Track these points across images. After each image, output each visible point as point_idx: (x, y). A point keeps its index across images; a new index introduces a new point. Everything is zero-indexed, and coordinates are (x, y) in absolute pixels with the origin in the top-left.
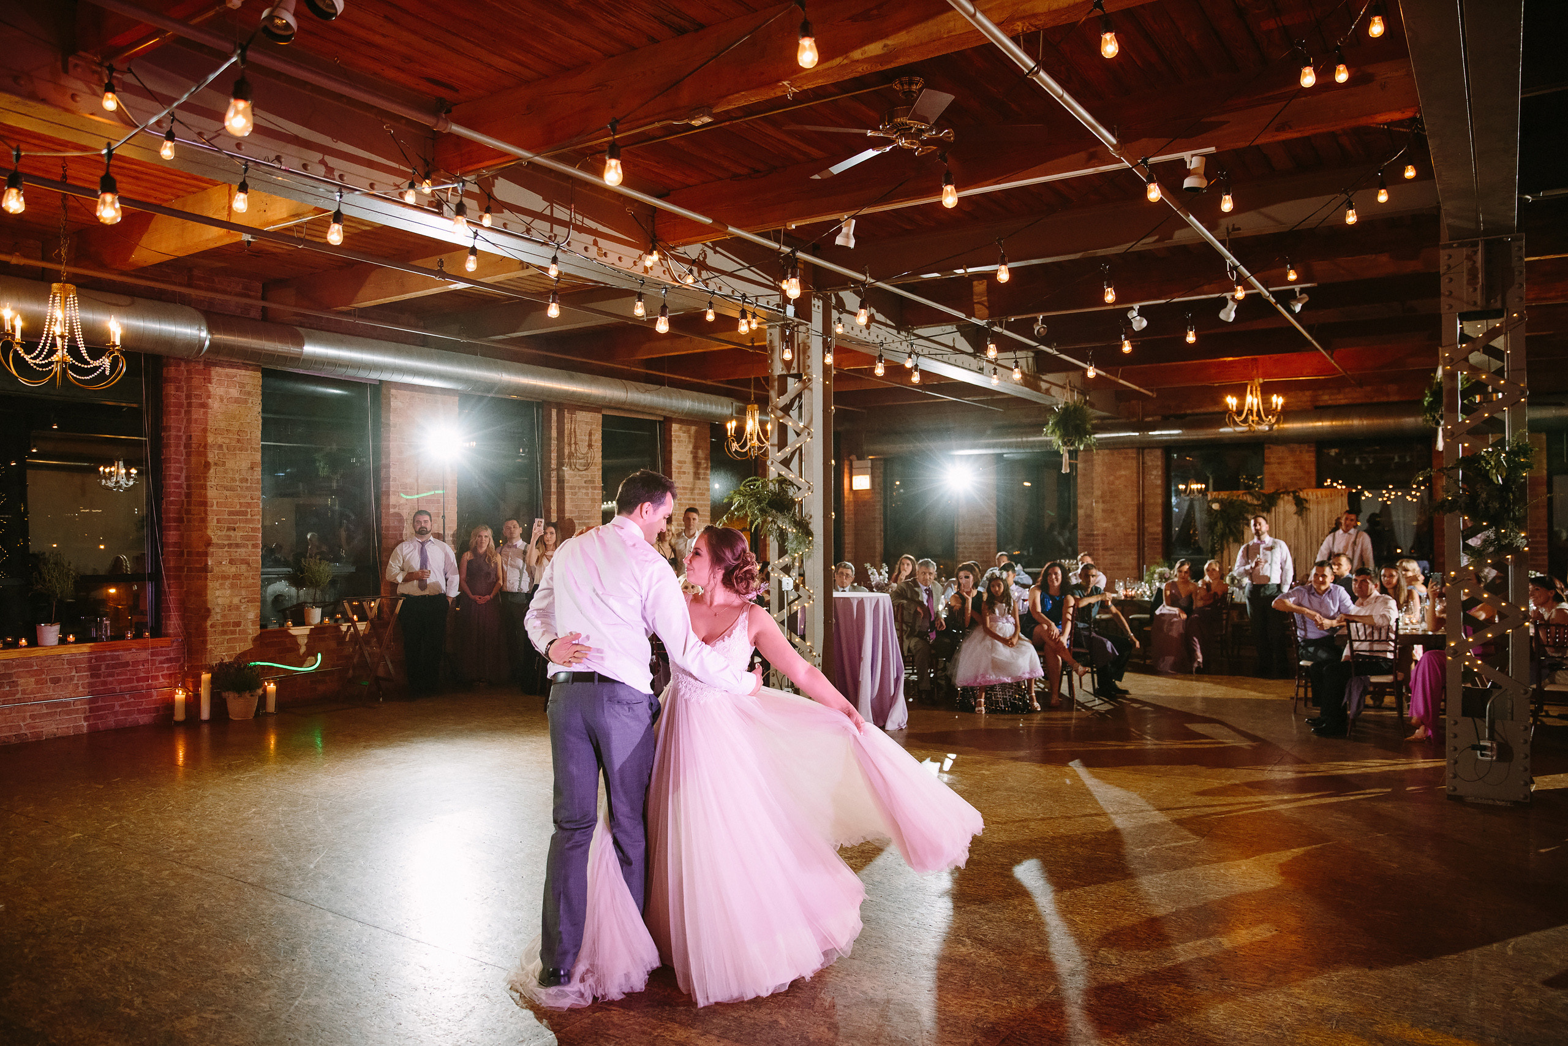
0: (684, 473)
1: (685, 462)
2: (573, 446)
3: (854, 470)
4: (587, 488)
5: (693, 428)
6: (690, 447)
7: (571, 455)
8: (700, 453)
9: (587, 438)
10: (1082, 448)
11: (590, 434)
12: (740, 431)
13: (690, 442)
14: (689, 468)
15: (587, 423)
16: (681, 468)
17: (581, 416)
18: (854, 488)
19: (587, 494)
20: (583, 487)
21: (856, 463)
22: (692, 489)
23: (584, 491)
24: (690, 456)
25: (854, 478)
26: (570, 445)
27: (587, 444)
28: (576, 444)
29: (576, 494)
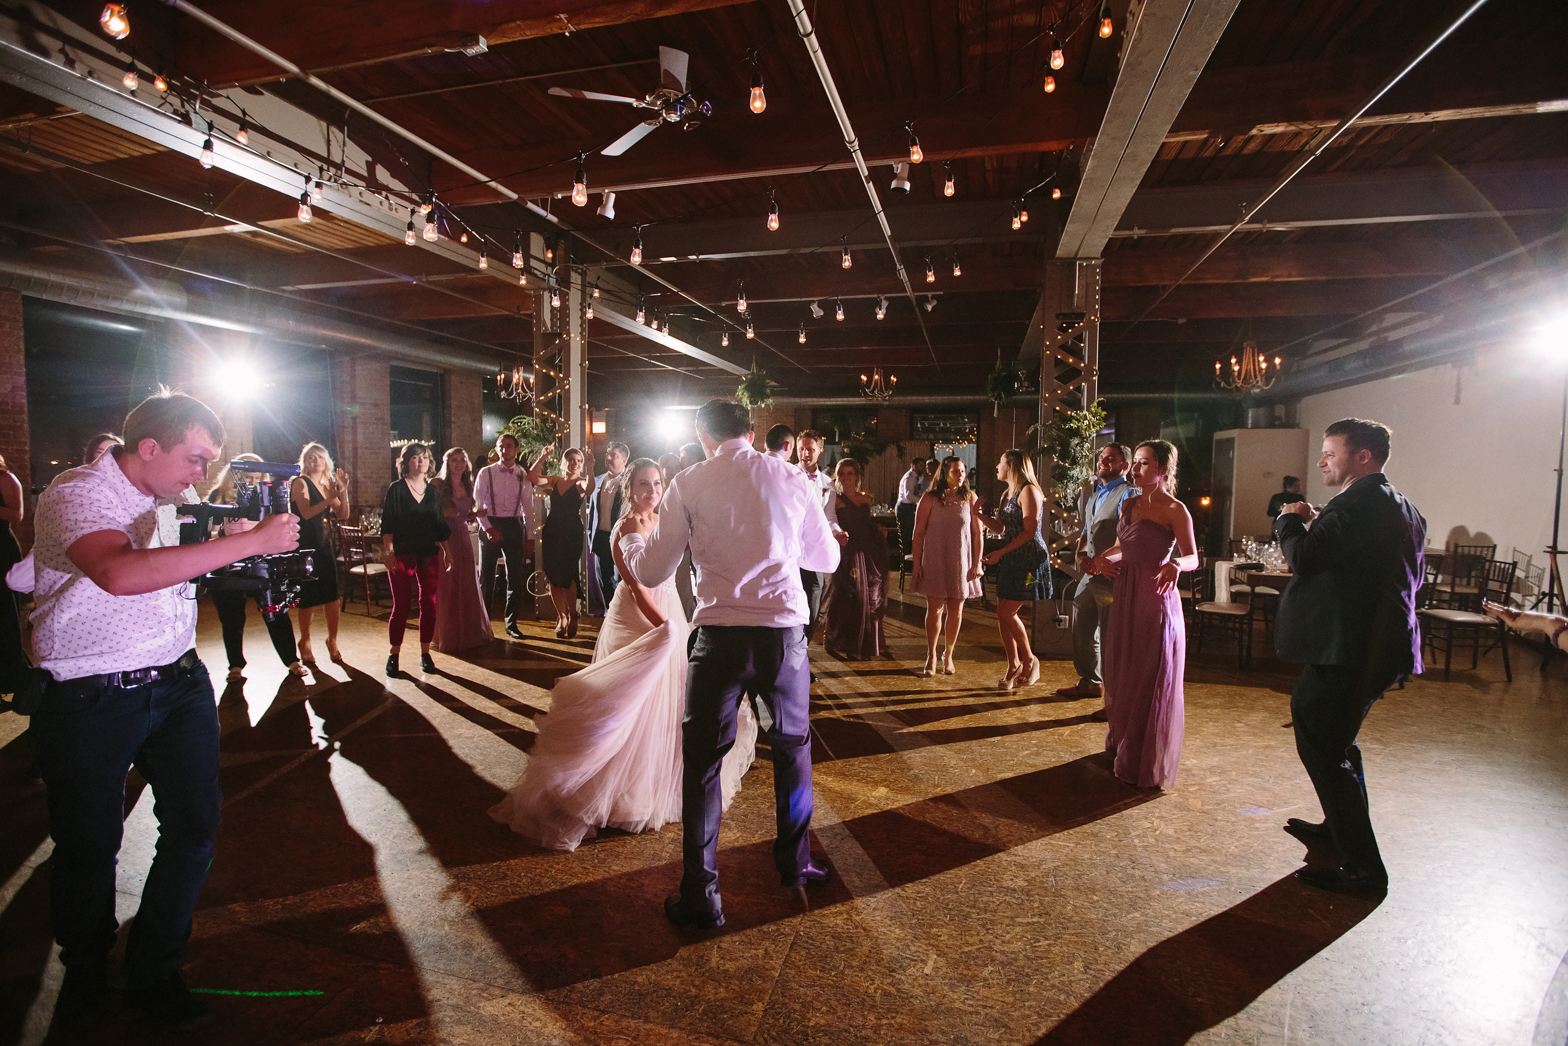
3: (593, 419)
5: (469, 381)
10: (763, 406)
12: (508, 381)
15: (376, 370)
18: (594, 431)
21: (595, 413)
25: (594, 424)
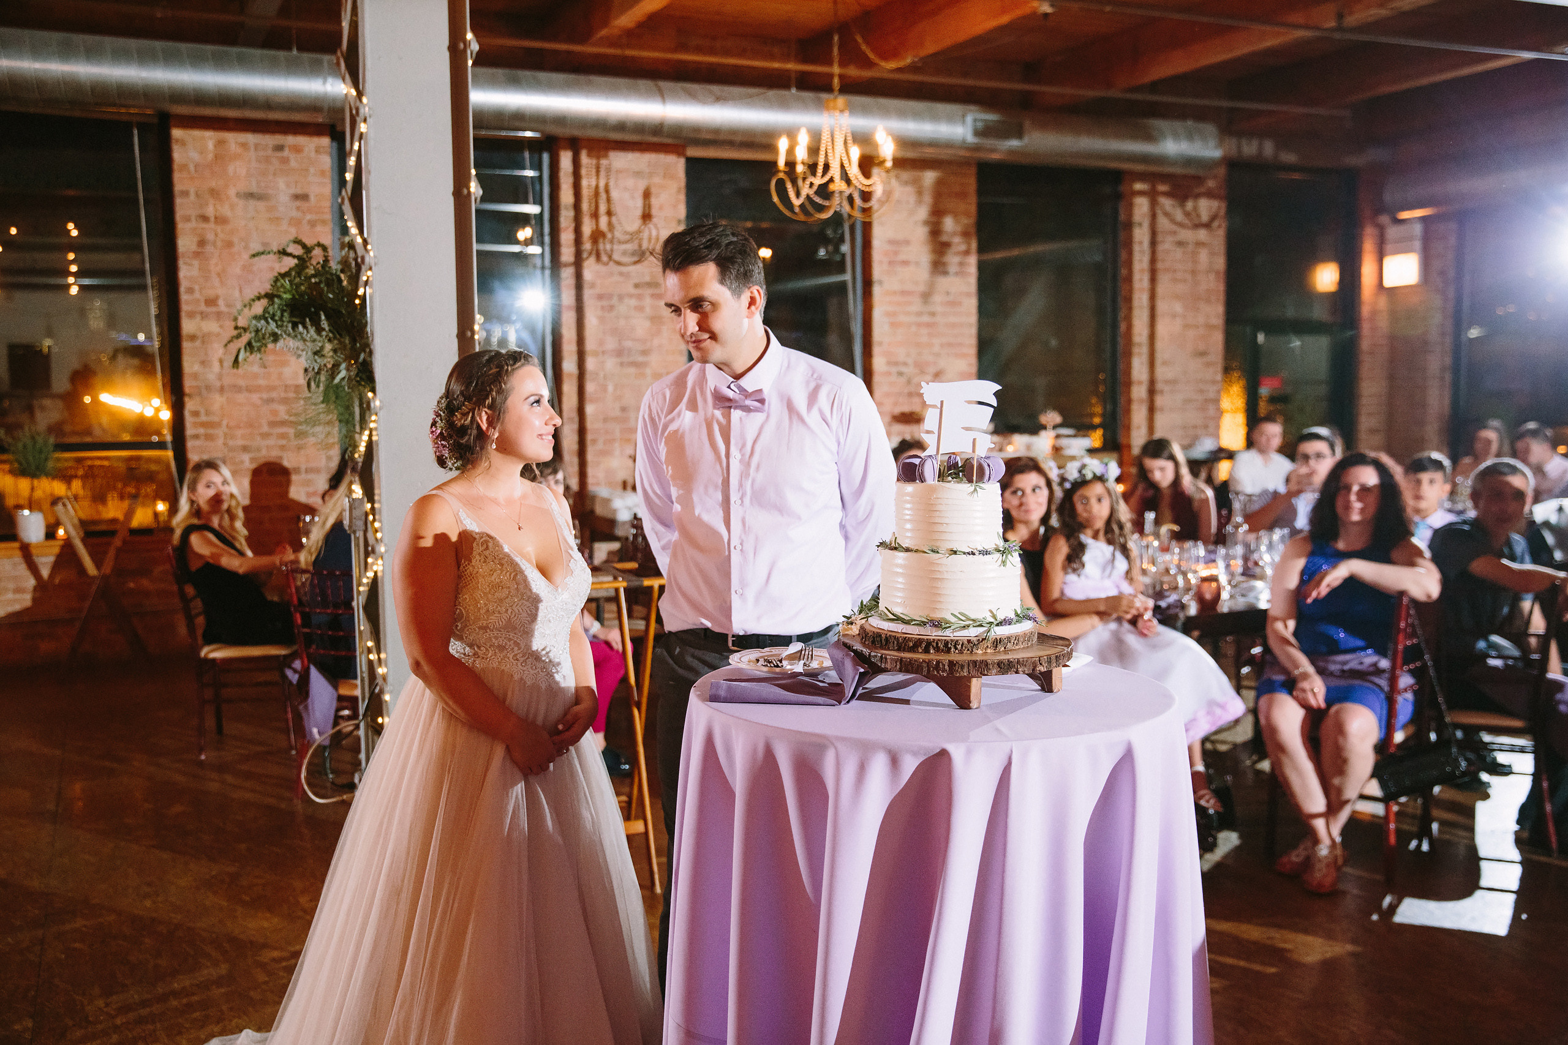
0: (905, 263)
1: (907, 242)
2: (603, 221)
3: (1389, 247)
4: (639, 297)
5: (930, 177)
6: (923, 212)
7: (597, 236)
8: (949, 224)
9: (639, 203)
11: (647, 195)
13: (919, 202)
14: (920, 252)
15: (638, 174)
16: (896, 253)
17: (619, 160)
18: (1388, 283)
19: (640, 309)
20: (631, 296)
21: (1392, 232)
22: (926, 296)
23: (633, 302)
24: (921, 233)
25: (1388, 262)
26: (595, 215)
27: (639, 212)
28: (609, 213)
29: (611, 308)
